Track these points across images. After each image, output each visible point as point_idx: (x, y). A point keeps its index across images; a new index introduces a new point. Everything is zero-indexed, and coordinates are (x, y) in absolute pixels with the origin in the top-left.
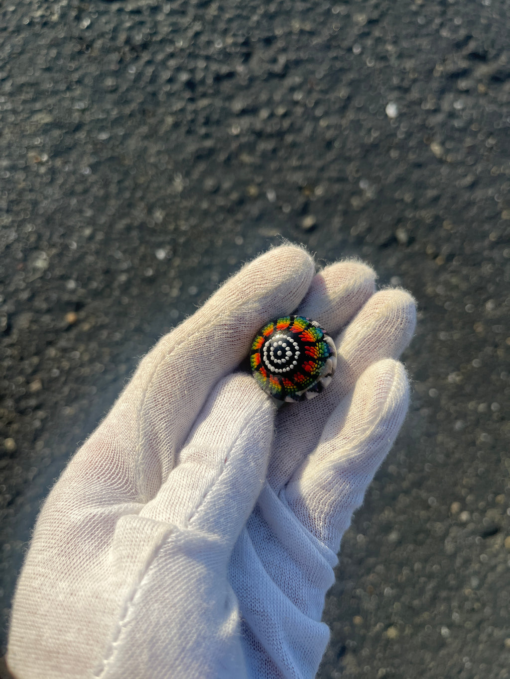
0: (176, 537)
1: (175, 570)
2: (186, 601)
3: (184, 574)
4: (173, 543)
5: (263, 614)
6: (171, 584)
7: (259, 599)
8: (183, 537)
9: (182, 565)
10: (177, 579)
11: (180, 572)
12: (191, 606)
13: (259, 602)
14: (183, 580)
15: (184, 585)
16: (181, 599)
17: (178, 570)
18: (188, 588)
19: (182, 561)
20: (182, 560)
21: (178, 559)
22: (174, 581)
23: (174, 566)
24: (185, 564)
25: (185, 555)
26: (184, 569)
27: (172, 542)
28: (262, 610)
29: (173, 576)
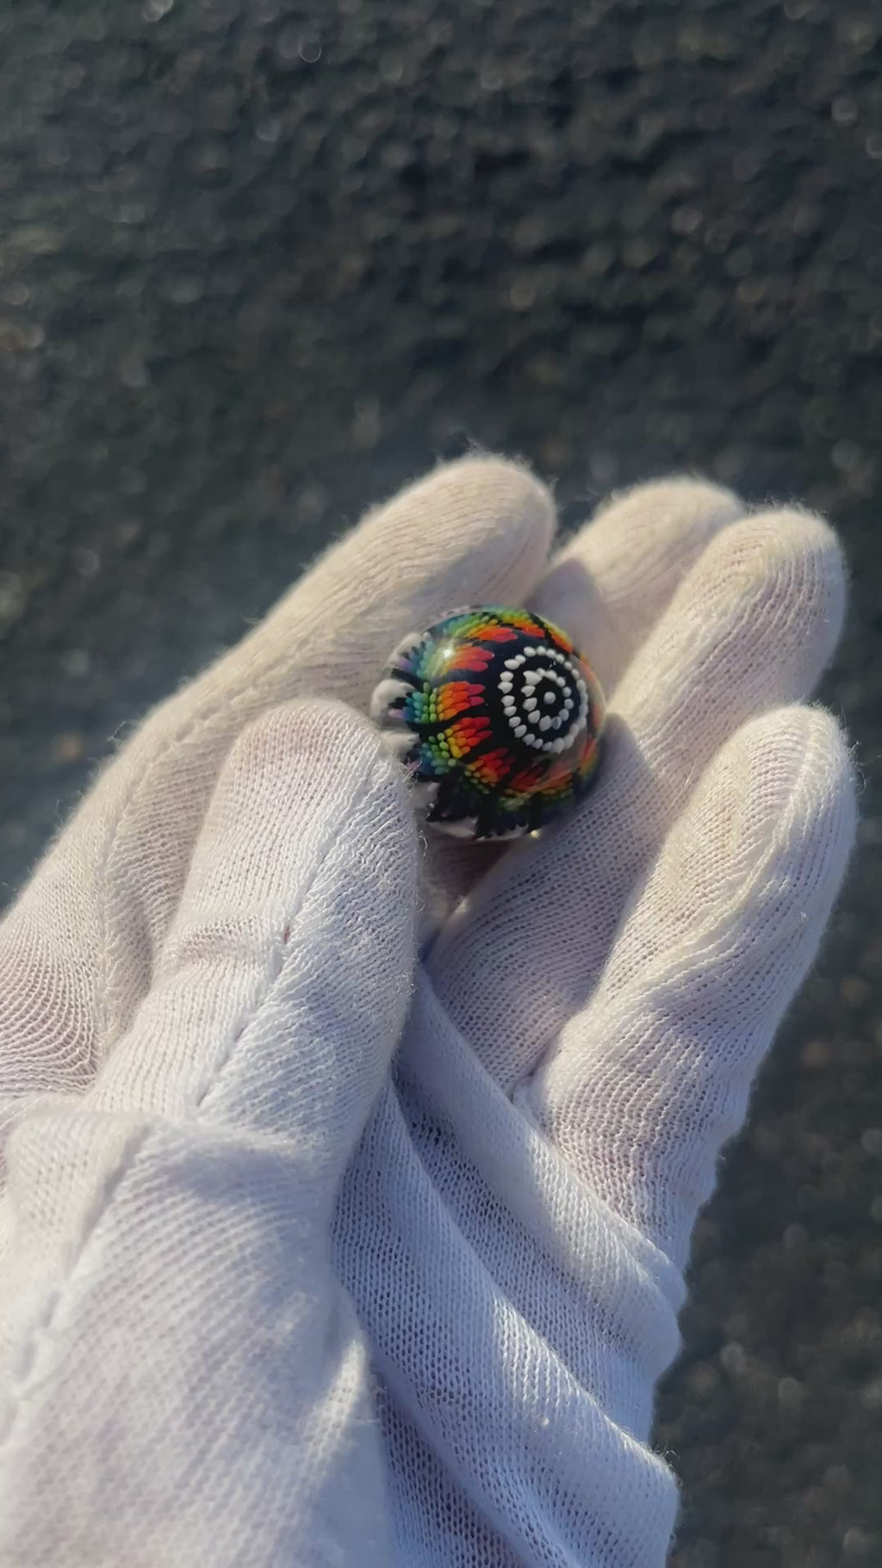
0: (163, 1142)
1: (169, 1236)
2: (205, 1319)
3: (195, 1246)
4: (155, 1161)
5: (467, 1401)
6: (158, 1273)
7: (457, 1361)
8: (181, 1141)
9: (189, 1223)
10: (177, 1260)
11: (181, 1242)
12: (222, 1332)
13: (457, 1369)
14: (191, 1264)
15: (197, 1275)
16: (192, 1314)
17: (176, 1237)
18: (209, 1283)
19: (187, 1211)
20: (183, 1208)
21: (174, 1204)
22: (166, 1265)
23: (165, 1223)
24: (198, 1219)
25: (194, 1195)
26: (193, 1234)
27: (151, 1157)
28: (464, 1391)
29: (163, 1254)
